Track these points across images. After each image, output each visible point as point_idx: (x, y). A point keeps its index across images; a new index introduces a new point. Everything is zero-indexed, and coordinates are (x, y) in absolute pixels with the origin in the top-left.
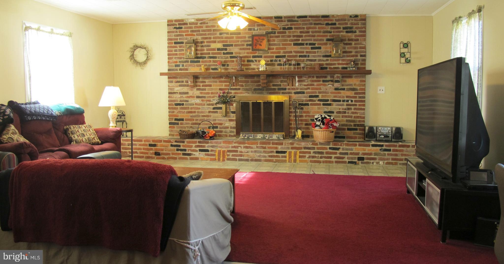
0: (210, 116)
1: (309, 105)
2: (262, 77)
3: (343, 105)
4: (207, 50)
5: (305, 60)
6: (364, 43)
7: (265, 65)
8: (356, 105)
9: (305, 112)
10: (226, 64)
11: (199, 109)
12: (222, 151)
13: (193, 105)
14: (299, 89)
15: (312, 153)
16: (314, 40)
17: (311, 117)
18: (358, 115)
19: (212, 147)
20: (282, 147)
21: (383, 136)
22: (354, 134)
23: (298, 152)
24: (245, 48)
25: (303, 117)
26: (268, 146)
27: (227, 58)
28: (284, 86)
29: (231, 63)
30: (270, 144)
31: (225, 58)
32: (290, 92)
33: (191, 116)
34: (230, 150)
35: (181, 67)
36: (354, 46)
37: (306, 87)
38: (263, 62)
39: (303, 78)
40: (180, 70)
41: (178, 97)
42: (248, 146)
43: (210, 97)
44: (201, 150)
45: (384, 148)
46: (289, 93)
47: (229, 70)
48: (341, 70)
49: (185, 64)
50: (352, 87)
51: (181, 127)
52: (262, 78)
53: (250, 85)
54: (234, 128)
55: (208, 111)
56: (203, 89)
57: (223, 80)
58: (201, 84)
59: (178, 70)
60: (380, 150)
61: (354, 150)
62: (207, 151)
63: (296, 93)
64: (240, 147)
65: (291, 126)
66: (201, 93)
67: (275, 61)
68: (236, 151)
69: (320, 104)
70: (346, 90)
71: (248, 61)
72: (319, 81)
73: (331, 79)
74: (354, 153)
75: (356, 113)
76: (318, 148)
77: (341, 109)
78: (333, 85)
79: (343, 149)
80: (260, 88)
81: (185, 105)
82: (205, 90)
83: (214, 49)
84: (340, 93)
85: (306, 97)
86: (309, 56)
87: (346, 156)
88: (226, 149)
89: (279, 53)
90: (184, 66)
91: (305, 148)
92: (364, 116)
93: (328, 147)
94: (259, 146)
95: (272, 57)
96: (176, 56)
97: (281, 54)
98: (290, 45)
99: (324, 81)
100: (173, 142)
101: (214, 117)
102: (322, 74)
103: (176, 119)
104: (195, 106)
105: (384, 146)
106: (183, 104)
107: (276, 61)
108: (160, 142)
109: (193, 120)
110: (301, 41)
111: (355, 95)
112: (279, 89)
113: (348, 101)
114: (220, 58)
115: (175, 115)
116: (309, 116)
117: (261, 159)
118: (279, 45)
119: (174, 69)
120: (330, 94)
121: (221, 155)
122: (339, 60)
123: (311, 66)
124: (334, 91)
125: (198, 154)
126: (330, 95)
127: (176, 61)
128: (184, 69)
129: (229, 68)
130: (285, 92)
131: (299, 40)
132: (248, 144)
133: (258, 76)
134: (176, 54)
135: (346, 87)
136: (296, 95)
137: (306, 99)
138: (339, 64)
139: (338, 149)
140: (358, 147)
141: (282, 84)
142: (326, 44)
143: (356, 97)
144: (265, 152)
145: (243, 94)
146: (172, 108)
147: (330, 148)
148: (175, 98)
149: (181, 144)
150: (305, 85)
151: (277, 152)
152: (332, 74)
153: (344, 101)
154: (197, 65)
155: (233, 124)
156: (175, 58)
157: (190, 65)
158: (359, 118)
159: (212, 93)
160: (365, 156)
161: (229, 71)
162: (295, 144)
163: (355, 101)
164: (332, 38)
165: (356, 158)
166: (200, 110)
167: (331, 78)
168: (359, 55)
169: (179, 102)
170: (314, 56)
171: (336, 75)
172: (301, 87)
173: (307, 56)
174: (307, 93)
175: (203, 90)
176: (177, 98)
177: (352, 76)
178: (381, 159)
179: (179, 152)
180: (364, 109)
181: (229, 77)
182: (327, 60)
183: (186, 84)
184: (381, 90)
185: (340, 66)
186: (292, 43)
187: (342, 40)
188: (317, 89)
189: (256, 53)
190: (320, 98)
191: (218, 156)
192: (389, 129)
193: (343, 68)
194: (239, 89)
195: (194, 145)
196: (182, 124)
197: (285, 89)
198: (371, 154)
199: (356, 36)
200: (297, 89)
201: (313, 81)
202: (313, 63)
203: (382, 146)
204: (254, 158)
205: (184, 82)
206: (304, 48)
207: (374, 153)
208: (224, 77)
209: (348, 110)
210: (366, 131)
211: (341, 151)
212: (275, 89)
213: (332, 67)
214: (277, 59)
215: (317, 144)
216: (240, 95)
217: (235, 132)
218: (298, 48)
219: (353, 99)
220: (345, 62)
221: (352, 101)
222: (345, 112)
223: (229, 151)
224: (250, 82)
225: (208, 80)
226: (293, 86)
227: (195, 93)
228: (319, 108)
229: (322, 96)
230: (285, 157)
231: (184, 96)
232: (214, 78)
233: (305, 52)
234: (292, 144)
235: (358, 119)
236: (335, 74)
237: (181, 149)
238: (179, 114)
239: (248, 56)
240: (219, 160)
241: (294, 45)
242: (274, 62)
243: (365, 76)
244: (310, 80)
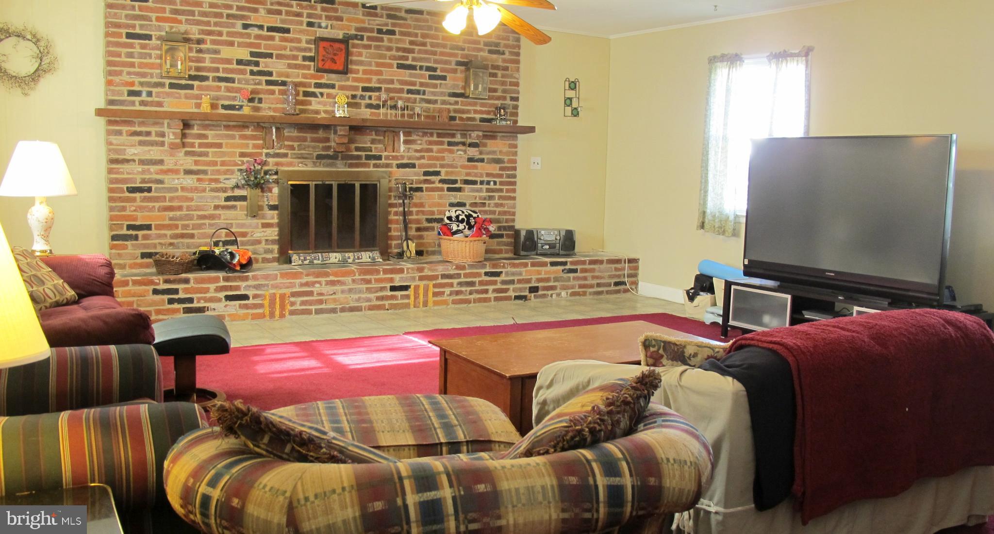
0: (219, 217)
1: (422, 191)
2: (340, 131)
3: (480, 190)
4: (213, 61)
5: (418, 100)
6: (517, 76)
7: (346, 106)
8: (501, 190)
9: (416, 205)
10: (257, 96)
11: (192, 199)
12: (278, 296)
13: (176, 190)
14: (406, 158)
15: (455, 285)
16: (436, 61)
17: (427, 215)
18: (506, 209)
19: (257, 287)
20: (402, 278)
21: (547, 247)
22: (498, 244)
23: (431, 286)
24: (299, 64)
25: (412, 215)
26: (375, 277)
27: (259, 84)
28: (378, 152)
29: (267, 96)
30: (380, 273)
31: (255, 84)
32: (389, 164)
33: (171, 219)
34: (296, 292)
35: (144, 97)
36: (501, 79)
37: (418, 155)
38: (342, 98)
39: (413, 135)
40: (142, 103)
41: (135, 171)
42: (336, 279)
43: (218, 172)
44: (229, 298)
45: (567, 267)
46: (388, 166)
47: (264, 111)
48: (479, 123)
49: (154, 90)
50: (496, 157)
51: (145, 246)
52: (341, 133)
53: (309, 147)
54: (273, 242)
55: (212, 205)
56: (201, 152)
57: (249, 132)
58: (197, 141)
59: (137, 103)
60: (563, 271)
61: (524, 274)
62: (245, 297)
63: (400, 166)
64: (319, 283)
65: (390, 234)
66: (196, 163)
67: (360, 98)
68: (311, 293)
69: (442, 190)
70: (486, 161)
71: (306, 94)
72: (442, 143)
73: (463, 140)
74: (523, 279)
75: (502, 205)
76: (466, 275)
77: (478, 198)
78: (465, 152)
79: (507, 274)
80: (329, 155)
81: (156, 192)
82: (206, 154)
83: (228, 61)
84: (476, 167)
85: (416, 174)
86: (424, 93)
87: (511, 287)
88: (287, 291)
89: (369, 80)
90: (154, 94)
91: (444, 276)
92: (513, 210)
93: (483, 271)
94: (358, 279)
95: (356, 88)
96: (132, 70)
97: (373, 85)
98: (390, 66)
99: (450, 144)
100: (158, 284)
101: (227, 219)
102: (447, 130)
103: (130, 227)
104: (180, 193)
105: (568, 264)
106: (149, 190)
107: (362, 97)
108: (124, 286)
109: (177, 227)
110: (412, 61)
111: (501, 172)
112: (368, 157)
113: (488, 183)
114: (243, 82)
115: (129, 216)
116: (423, 213)
117: (361, 306)
118: (370, 64)
119: (125, 101)
120: (459, 169)
121: (278, 306)
122: (475, 104)
123: (428, 112)
124: (467, 163)
125: (224, 308)
126: (460, 171)
127: (131, 80)
128: (152, 101)
129: (262, 107)
130: (380, 164)
131: (407, 59)
132: (336, 275)
133: (327, 127)
134: (132, 65)
135: (485, 157)
136: (400, 169)
137: (419, 179)
138: (476, 112)
139: (498, 274)
140: (529, 268)
141: (373, 146)
142: (455, 71)
143: (501, 176)
144: (369, 290)
145: (294, 166)
146: (121, 200)
147: (486, 274)
148: (128, 173)
149: (180, 287)
150: (416, 151)
151: (393, 289)
152: (465, 132)
153: (482, 183)
154: (186, 94)
155: (273, 233)
156: (129, 73)
157: (168, 95)
158: (506, 215)
159: (223, 164)
160: (540, 285)
161: (262, 113)
162: (426, 270)
163: (501, 183)
164: (465, 60)
165: (526, 288)
166: (193, 204)
167: (462, 138)
168: (508, 96)
169: (141, 183)
170: (434, 94)
171: (476, 132)
172: (410, 154)
173: (422, 93)
174: (421, 166)
175: (201, 154)
176: (133, 174)
177: (497, 136)
178: (564, 288)
179: (176, 306)
180: (514, 198)
181: (263, 128)
182: (456, 103)
183: (157, 139)
184: (536, 164)
185: (478, 116)
186: (395, 62)
187: (485, 67)
188: (437, 159)
189: (322, 77)
190: (443, 177)
191: (270, 306)
192: (556, 232)
193: (483, 120)
194: (285, 155)
195: (212, 286)
196: (145, 237)
197: (379, 158)
198: (548, 280)
199: (504, 61)
200: (403, 157)
201: (431, 143)
202: (431, 106)
203: (565, 264)
204: (347, 306)
205: (153, 134)
206: (415, 76)
207: (554, 278)
208: (252, 127)
209: (489, 200)
210: (522, 238)
211: (503, 277)
212: (359, 157)
213: (464, 116)
214: (364, 93)
215: (463, 268)
216: (286, 169)
217: (276, 252)
218: (406, 74)
219: (497, 180)
220: (486, 109)
221: (495, 183)
222: (484, 204)
223: (294, 294)
224: (309, 139)
225: (212, 132)
226: (394, 152)
227: (181, 162)
228: (440, 197)
229: (447, 173)
230: (408, 297)
231: (152, 170)
232: (227, 127)
233: (418, 83)
234: (421, 270)
235: (505, 217)
236: (473, 131)
237: (179, 298)
238: (139, 214)
239: (307, 82)
240: (272, 315)
241: (398, 68)
242: (358, 100)
243: (517, 137)
244: (426, 142)
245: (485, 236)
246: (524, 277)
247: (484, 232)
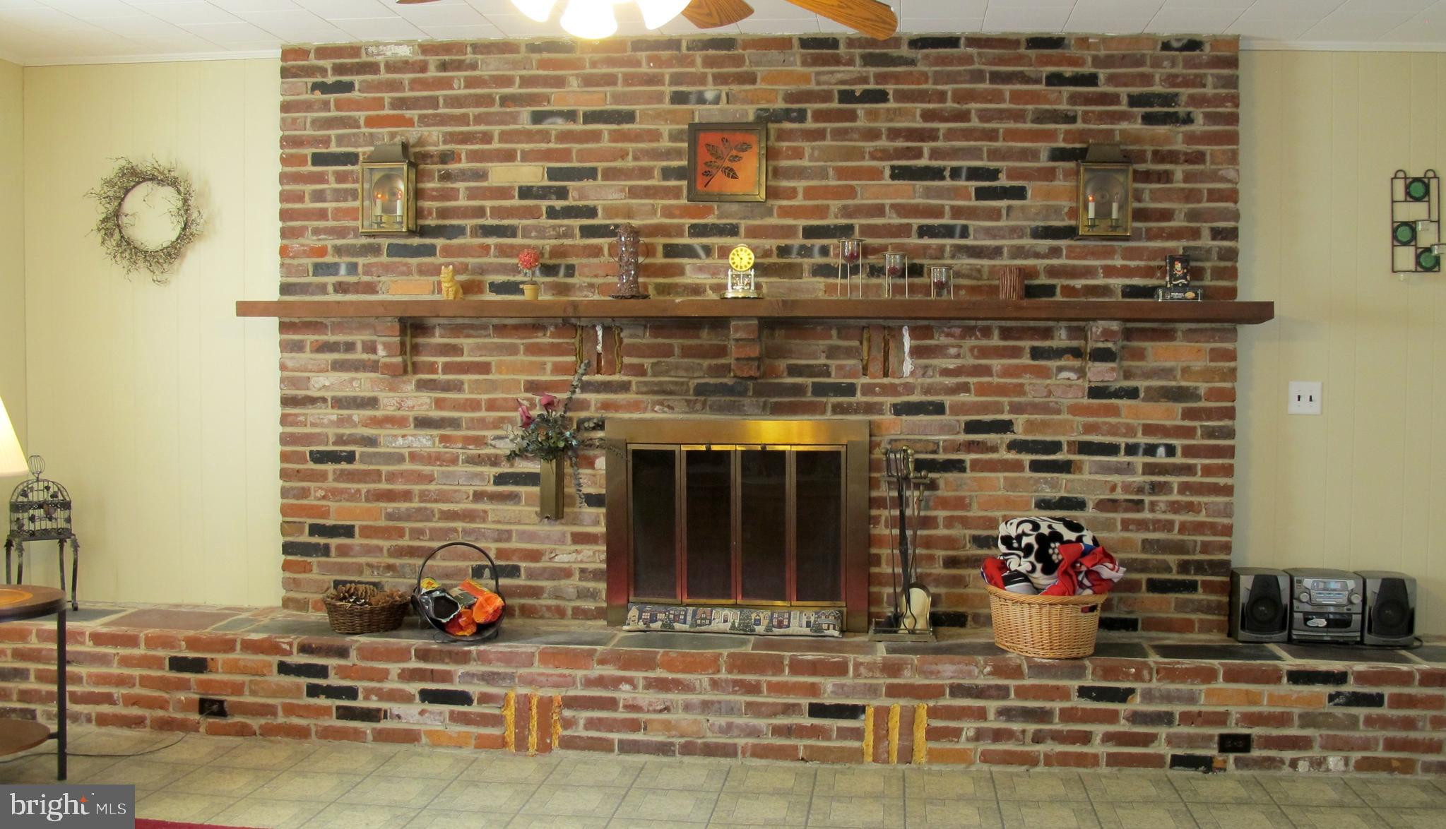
0: (483, 516)
1: (963, 470)
2: (737, 329)
3: (1128, 469)
4: (472, 194)
5: (948, 249)
6: (1231, 174)
7: (752, 273)
8: (1189, 470)
9: (944, 503)
10: (563, 262)
11: (430, 479)
12: (535, 702)
13: (400, 458)
14: (918, 391)
15: (991, 716)
16: (994, 154)
17: (977, 528)
18: (1202, 517)
19: (489, 678)
20: (842, 686)
21: (1322, 623)
22: (1181, 606)
23: (922, 712)
24: (654, 187)
25: (936, 527)
26: (769, 678)
27: (565, 235)
28: (844, 377)
29: (584, 261)
30: (783, 671)
31: (558, 237)
32: (876, 403)
33: (390, 517)
34: (575, 698)
35: (343, 276)
36: (1183, 185)
37: (950, 381)
38: (742, 257)
39: (936, 336)
40: (341, 288)
41: (326, 421)
42: (670, 676)
43: (482, 424)
44: (428, 696)
45: (1350, 687)
46: (869, 408)
47: (578, 293)
48: (1120, 299)
49: (361, 261)
50: (1173, 384)
51: (342, 568)
52: (738, 336)
53: (677, 367)
54: (596, 575)
55: (471, 490)
56: (448, 381)
57: (545, 339)
58: (441, 360)
59: (330, 289)
60: (1332, 698)
61: (1202, 701)
62: (464, 698)
63: (899, 410)
64: (630, 681)
65: (874, 570)
66: (439, 404)
67: (799, 254)
68: (611, 704)
69: (1016, 466)
70: (1142, 395)
71: (671, 251)
72: (1015, 352)
73: (1075, 344)
74: (1200, 714)
75: (1190, 507)
76: (1022, 692)
77: (1119, 490)
78: (1081, 373)
79: (1148, 696)
80: (726, 384)
81: (362, 462)
82: (458, 387)
83: (503, 193)
84: (1115, 411)
85: (949, 429)
86: (964, 233)
87: (1163, 731)
88: (556, 694)
89: (822, 212)
90: (360, 269)
91: (957, 691)
92: (1226, 521)
93: (1075, 684)
94: (726, 681)
95: (789, 231)
96: (322, 224)
97: (830, 221)
98: (875, 174)
99: (1036, 353)
100: (290, 653)
101: (499, 522)
102: (1028, 319)
103: (315, 530)
104: (407, 466)
105: (1351, 679)
106: (350, 457)
107: (805, 251)
108: (225, 651)
109: (400, 533)
110: (931, 158)
111: (1187, 423)
112: (820, 390)
113: (1151, 450)
114: (533, 234)
115: (312, 507)
116: (965, 522)
117: (735, 745)
118: (822, 174)
119: (309, 284)
120: (1065, 416)
121: (534, 723)
122: (1109, 253)
123: (978, 279)
124: (1086, 401)
125: (418, 717)
126: (1067, 421)
127: (319, 244)
128: (357, 283)
129: (575, 284)
130: (850, 404)
131: (918, 154)
132: (670, 666)
133: (718, 323)
134: (322, 214)
135: (1142, 384)
136: (904, 417)
137: (953, 441)
138: (1110, 271)
139: (1123, 696)
140: (1220, 684)
141: (833, 363)
142: (1049, 174)
143: (1189, 432)
144: (753, 709)
145: (645, 410)
146: (299, 475)
147: (1084, 692)
148: (313, 425)
149: (331, 662)
150: (946, 372)
151: (817, 711)
152: (1079, 321)
153: (1131, 450)
154: (419, 265)
155: (595, 556)
156: (316, 231)
157: (387, 269)
158: (1203, 534)
159: (492, 406)
160: (1256, 731)
161: (576, 297)
162: (907, 673)
163: (1188, 452)
164: (1078, 146)
165: (1211, 737)
166: (432, 487)
167: (1070, 338)
168: (1205, 227)
169: (335, 443)
170: (990, 233)
171: (1101, 322)
172: (929, 381)
173: (958, 231)
174: (958, 409)
175: (447, 387)
176: (322, 425)
177: (1174, 330)
178: (1333, 745)
179: (322, 701)
180: (1228, 491)
181: (575, 327)
182: (1055, 252)
183: (365, 356)
184: (1305, 399)
185: (1117, 282)
186: (886, 165)
187: (1128, 158)
188: (1002, 390)
189: (709, 211)
190: (1020, 434)
191: (517, 725)
192: (1351, 584)
193: (1130, 291)
194: (625, 387)
195: (395, 668)
196: (343, 551)
197: (850, 390)
198: (1282, 720)
199: (1191, 138)
200: (909, 389)
201: (984, 352)
202: (986, 262)
203: (1341, 678)
204: (699, 741)
205: (359, 346)
206: (940, 193)
207: (1301, 716)
208: (552, 329)
209: (1150, 494)
210: (1244, 597)
211: (1136, 704)
212: (798, 390)
213: (1079, 283)
214: (809, 242)
215: (1016, 672)
216: (627, 416)
217: (604, 596)
218: (914, 193)
219: (1177, 442)
220: (1142, 263)
221: (1171, 451)
222: (1137, 506)
223: (570, 703)
224: (677, 351)
225: (471, 341)
226: (886, 375)
227: (410, 403)
228: (1012, 485)
229: (1030, 426)
230: (858, 734)
231: (356, 418)
232: (501, 330)
233: (947, 209)
234: (891, 669)
235: (1199, 538)
236: (1094, 320)
237: (329, 687)
238: (333, 505)
239: (671, 225)
240: (521, 744)
241: (893, 177)
242: (794, 259)
243: (1235, 330)
244: (972, 349)
245: (1089, 592)
246: (1204, 709)
247: (1086, 582)
